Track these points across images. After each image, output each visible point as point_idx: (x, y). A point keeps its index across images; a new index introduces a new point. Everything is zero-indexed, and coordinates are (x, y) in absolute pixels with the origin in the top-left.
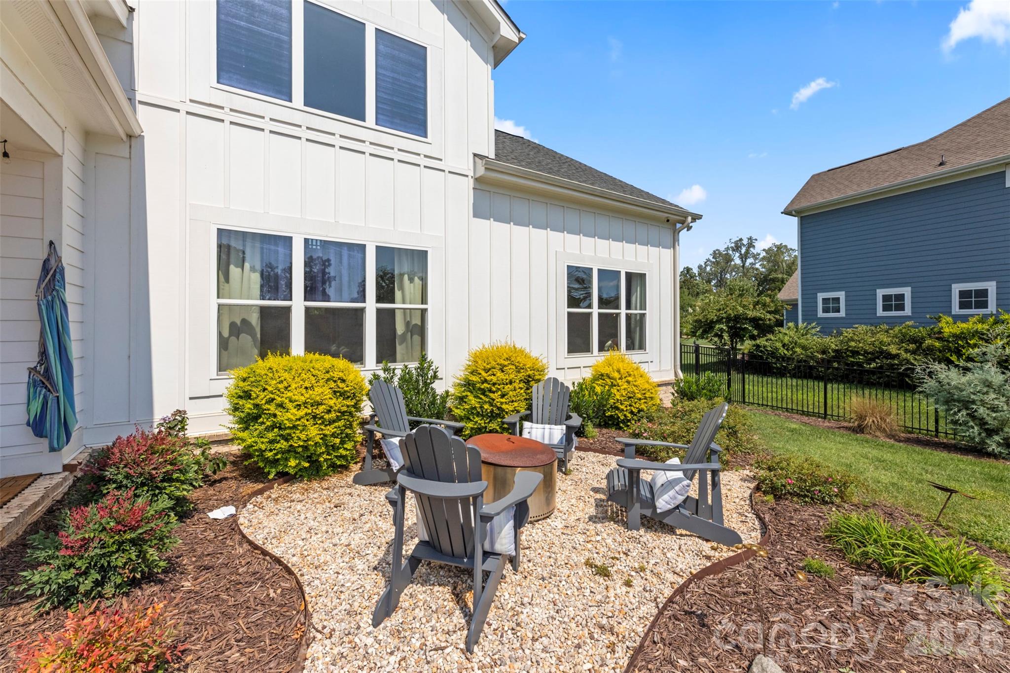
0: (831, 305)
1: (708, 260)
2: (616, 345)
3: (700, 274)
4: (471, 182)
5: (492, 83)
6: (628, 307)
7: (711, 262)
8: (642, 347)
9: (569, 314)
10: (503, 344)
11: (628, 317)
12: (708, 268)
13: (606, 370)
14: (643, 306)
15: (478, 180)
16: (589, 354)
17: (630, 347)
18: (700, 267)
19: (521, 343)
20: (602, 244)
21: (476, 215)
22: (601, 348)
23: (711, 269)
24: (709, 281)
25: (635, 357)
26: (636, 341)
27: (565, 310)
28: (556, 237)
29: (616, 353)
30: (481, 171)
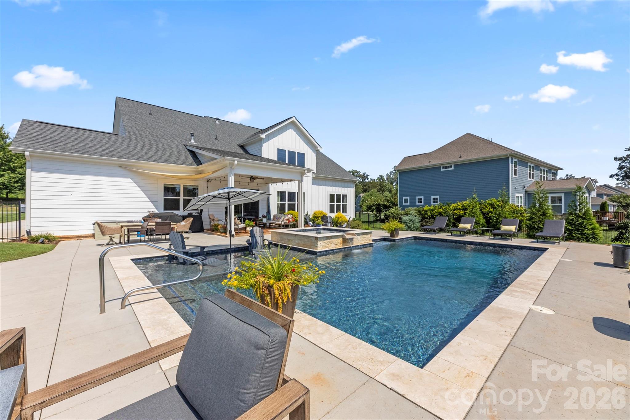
0: (406, 201)
1: (391, 172)
2: (340, 211)
3: (387, 179)
4: (312, 178)
5: (316, 157)
6: (343, 202)
7: (393, 172)
8: (346, 212)
9: (330, 204)
10: (318, 210)
11: (343, 205)
12: (392, 176)
13: (337, 216)
14: (346, 203)
15: (313, 178)
16: (334, 213)
17: (343, 212)
18: (387, 175)
19: (321, 210)
20: (337, 188)
21: (313, 184)
22: (337, 212)
23: (393, 176)
24: (392, 183)
25: (344, 214)
26: (345, 210)
27: (329, 203)
28: (327, 187)
29: (340, 213)
30: (314, 176)
